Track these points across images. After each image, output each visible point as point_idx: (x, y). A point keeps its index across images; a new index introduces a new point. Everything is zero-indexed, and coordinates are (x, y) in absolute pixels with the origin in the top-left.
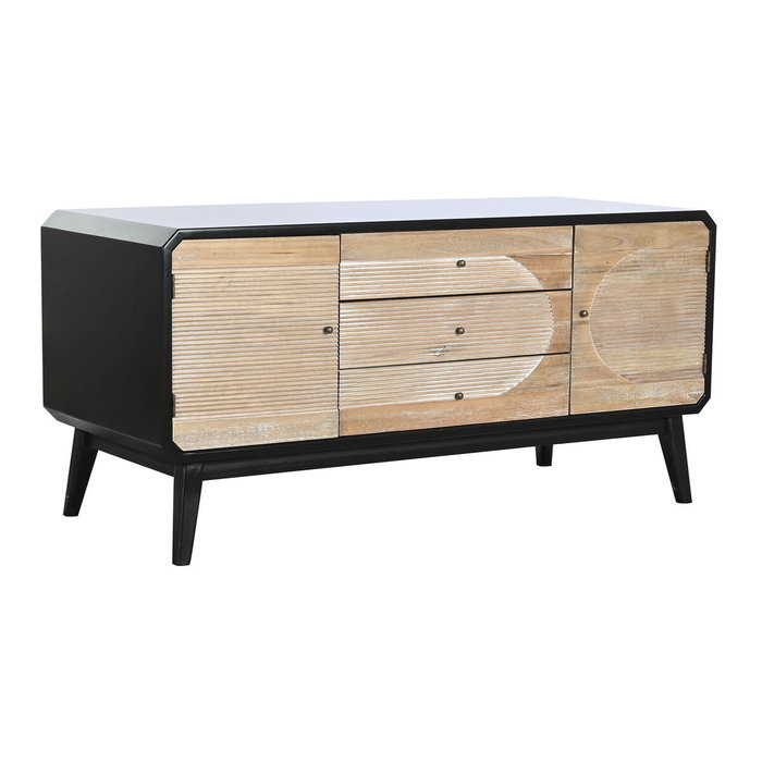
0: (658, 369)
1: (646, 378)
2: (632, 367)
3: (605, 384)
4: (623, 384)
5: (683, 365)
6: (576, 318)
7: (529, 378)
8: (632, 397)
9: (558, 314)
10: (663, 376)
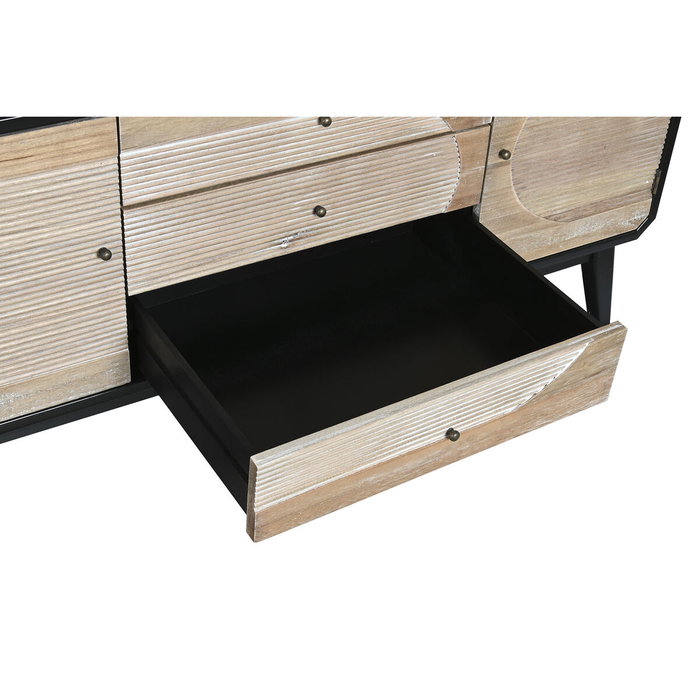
0: (595, 200)
1: (577, 215)
2: (561, 204)
3: (523, 233)
4: (546, 227)
5: (628, 188)
6: (494, 159)
7: (562, 376)
8: (556, 240)
9: (467, 160)
10: (599, 207)
